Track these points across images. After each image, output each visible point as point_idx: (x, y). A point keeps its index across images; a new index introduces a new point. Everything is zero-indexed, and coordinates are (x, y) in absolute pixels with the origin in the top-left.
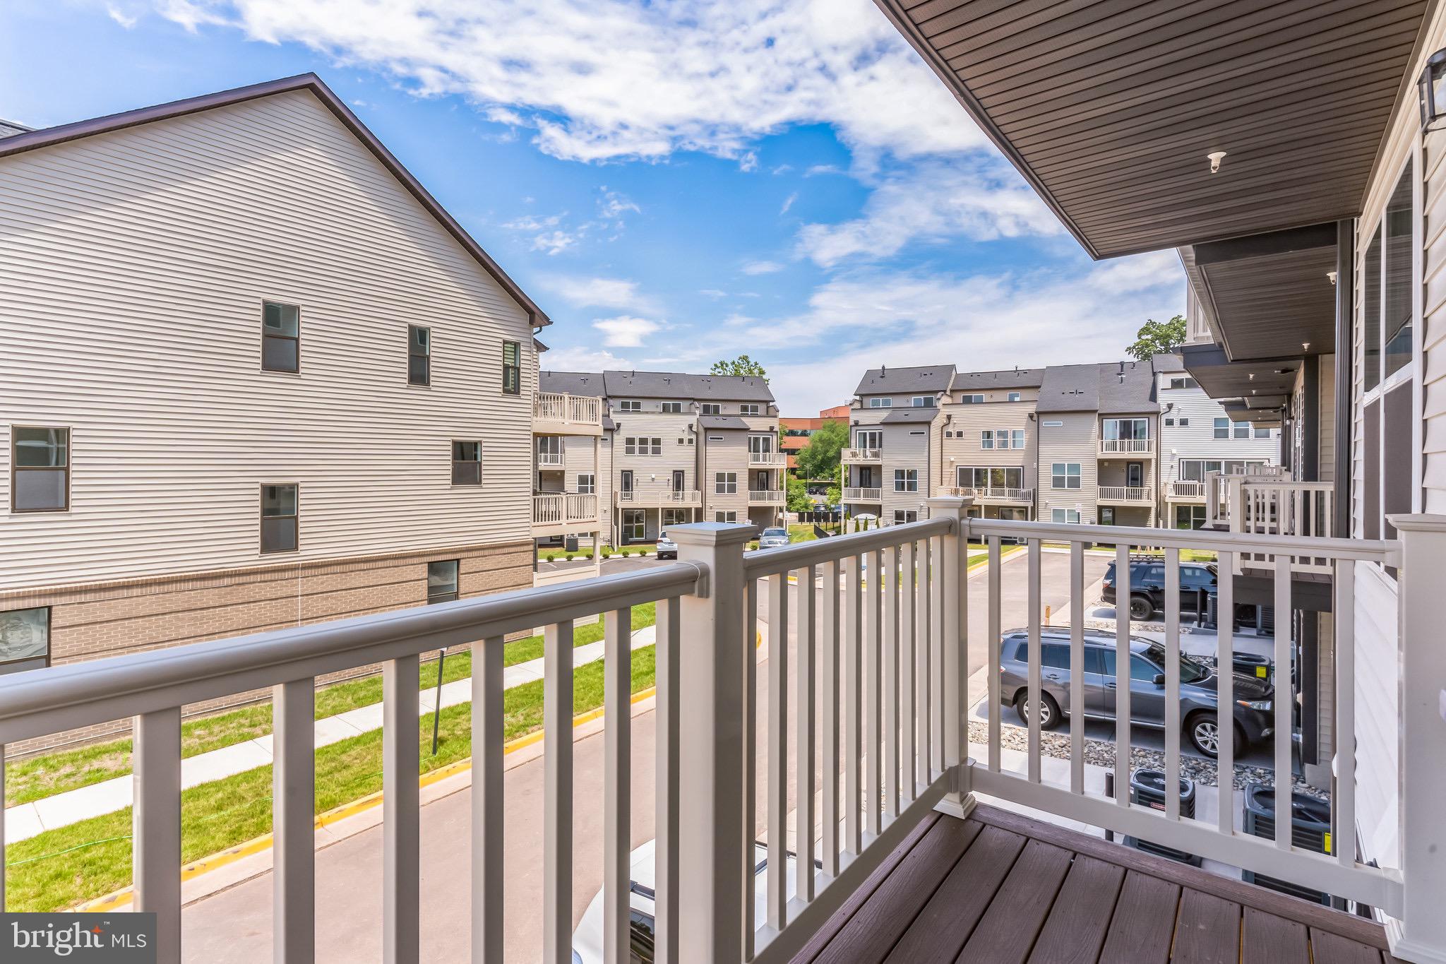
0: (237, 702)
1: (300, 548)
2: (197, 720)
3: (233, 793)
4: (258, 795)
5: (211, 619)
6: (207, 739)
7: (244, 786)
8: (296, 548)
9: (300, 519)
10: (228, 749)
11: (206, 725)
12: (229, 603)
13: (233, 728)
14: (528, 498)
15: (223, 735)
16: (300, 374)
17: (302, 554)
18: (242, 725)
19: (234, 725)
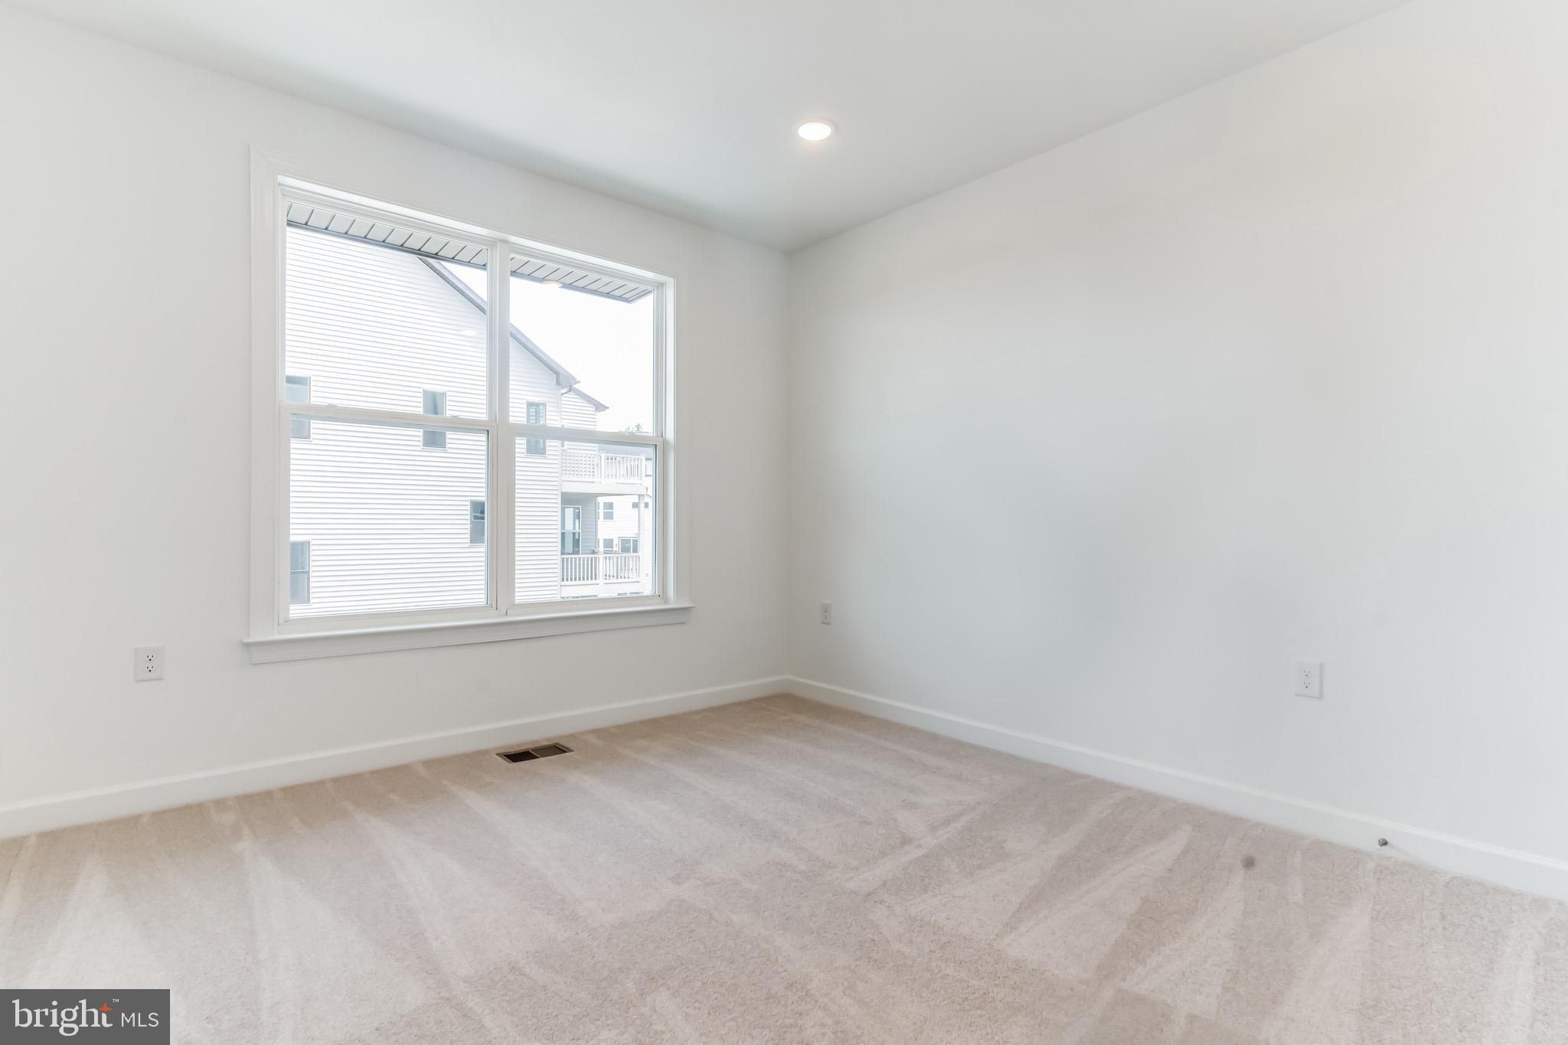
1: (312, 601)
8: (308, 601)
9: (311, 574)
14: (556, 557)
16: (311, 439)
17: (314, 606)
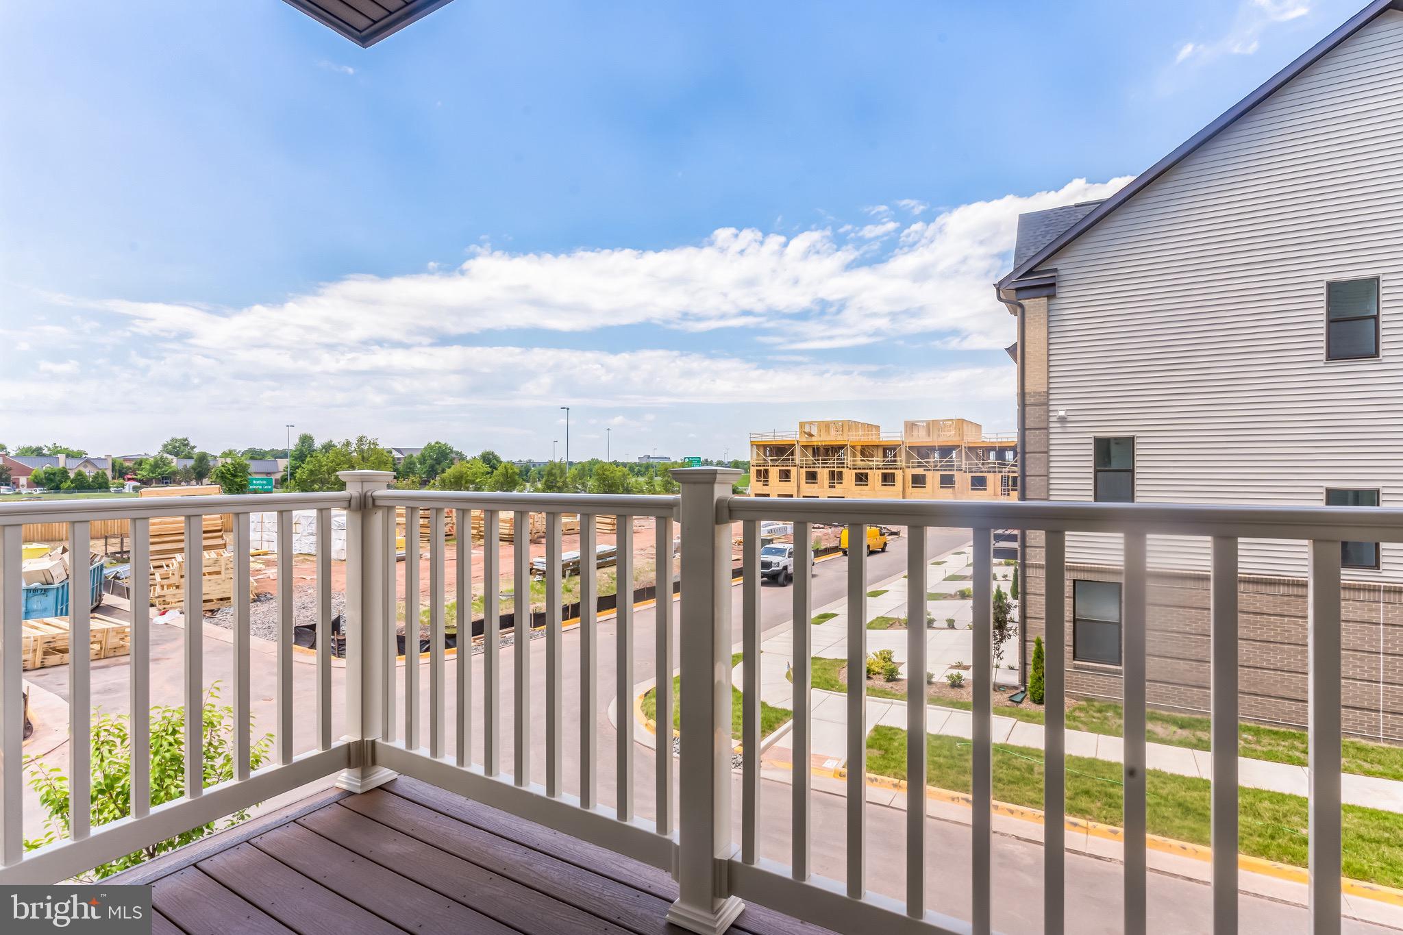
0: (1297, 723)
1: (1383, 567)
2: (1248, 724)
3: (1252, 804)
4: (1275, 819)
5: (1265, 626)
6: (1253, 746)
7: (1267, 804)
8: (1378, 567)
10: (1269, 764)
11: (1257, 732)
12: (1286, 613)
13: (1284, 746)
15: (1270, 748)
17: (1384, 574)
18: (1293, 747)
19: (1287, 744)
